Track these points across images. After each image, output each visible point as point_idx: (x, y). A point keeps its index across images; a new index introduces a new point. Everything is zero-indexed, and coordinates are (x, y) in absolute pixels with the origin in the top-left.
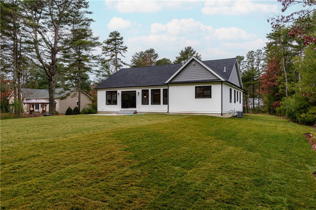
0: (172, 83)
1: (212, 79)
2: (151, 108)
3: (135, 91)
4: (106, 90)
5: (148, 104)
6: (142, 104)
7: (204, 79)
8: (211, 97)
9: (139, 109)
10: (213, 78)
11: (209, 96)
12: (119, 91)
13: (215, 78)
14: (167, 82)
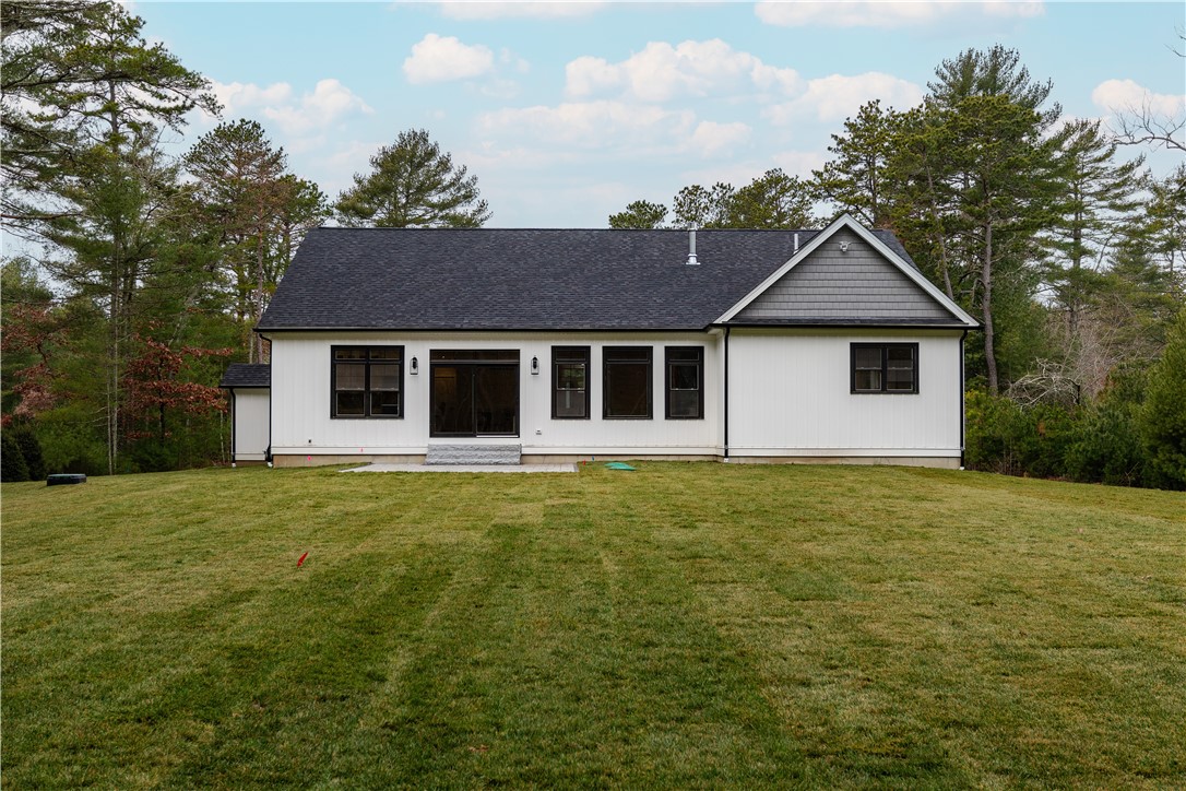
0: (746, 326)
1: (919, 314)
2: (600, 435)
3: (516, 354)
4: (334, 339)
5: (587, 416)
6: (554, 416)
7: (886, 314)
8: (916, 391)
9: (538, 441)
10: (923, 311)
11: (909, 385)
12: (418, 351)
13: (933, 314)
14: (726, 317)
